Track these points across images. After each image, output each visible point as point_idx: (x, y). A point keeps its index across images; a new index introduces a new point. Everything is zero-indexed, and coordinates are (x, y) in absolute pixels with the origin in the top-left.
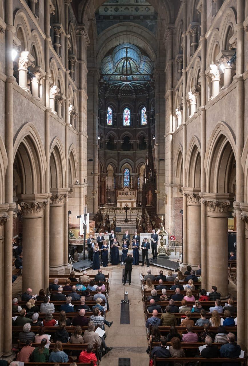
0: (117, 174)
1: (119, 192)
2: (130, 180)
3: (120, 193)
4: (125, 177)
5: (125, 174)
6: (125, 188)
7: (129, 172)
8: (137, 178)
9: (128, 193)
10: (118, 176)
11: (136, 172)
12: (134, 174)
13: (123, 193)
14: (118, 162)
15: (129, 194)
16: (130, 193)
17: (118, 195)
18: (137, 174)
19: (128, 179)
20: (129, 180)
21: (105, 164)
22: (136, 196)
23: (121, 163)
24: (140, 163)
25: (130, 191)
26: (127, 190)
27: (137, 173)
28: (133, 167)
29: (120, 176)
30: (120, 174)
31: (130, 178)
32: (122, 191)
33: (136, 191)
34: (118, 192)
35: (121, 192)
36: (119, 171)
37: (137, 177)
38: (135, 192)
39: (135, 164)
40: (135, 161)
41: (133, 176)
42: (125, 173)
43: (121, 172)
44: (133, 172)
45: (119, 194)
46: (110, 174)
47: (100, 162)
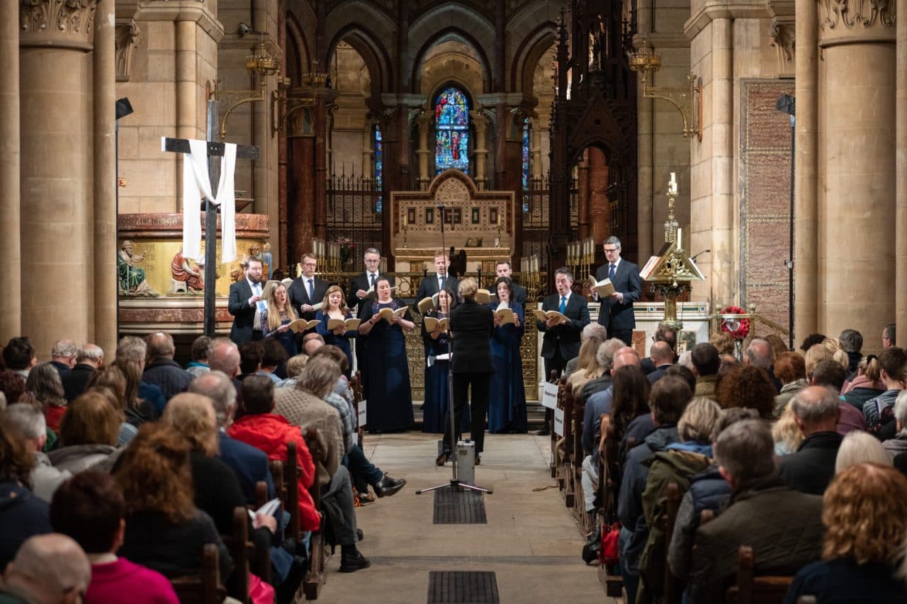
0: (390, 100)
1: (404, 206)
2: (473, 158)
3: (412, 210)
4: (441, 139)
5: (444, 122)
6: (441, 180)
7: (463, 108)
8: (518, 123)
9: (458, 210)
10: (401, 110)
11: (508, 86)
12: (496, 99)
13: (429, 210)
14: (399, 21)
15: (467, 217)
16: (476, 210)
17: (397, 224)
18: (515, 98)
19: (457, 156)
20: (464, 159)
21: (319, 31)
22: (509, 232)
23: (415, 31)
24: (533, 26)
25: (474, 197)
26: (452, 194)
27: (514, 90)
28: (491, 54)
29: (410, 116)
30: (409, 100)
31: (473, 143)
32: (425, 198)
33: (508, 198)
34: (396, 206)
35: (420, 206)
36: (406, 83)
37: (516, 116)
38: (501, 205)
39: (503, 36)
40: (505, 20)
41: (491, 113)
42: (444, 119)
43: (414, 88)
44: (491, 87)
45: (404, 220)
46: (349, 116)
47: (289, 14)
